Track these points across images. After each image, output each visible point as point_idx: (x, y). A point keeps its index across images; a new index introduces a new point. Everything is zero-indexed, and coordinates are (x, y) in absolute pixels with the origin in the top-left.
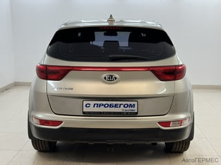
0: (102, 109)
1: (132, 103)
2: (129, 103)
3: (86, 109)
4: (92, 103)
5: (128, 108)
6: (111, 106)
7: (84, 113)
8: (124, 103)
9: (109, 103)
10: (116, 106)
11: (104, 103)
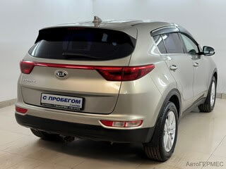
0: (55, 102)
1: (79, 99)
2: (76, 99)
3: (43, 101)
4: (48, 96)
5: (74, 104)
6: (61, 100)
7: (41, 104)
8: (72, 98)
9: (61, 97)
10: (65, 100)
11: (57, 96)
